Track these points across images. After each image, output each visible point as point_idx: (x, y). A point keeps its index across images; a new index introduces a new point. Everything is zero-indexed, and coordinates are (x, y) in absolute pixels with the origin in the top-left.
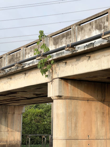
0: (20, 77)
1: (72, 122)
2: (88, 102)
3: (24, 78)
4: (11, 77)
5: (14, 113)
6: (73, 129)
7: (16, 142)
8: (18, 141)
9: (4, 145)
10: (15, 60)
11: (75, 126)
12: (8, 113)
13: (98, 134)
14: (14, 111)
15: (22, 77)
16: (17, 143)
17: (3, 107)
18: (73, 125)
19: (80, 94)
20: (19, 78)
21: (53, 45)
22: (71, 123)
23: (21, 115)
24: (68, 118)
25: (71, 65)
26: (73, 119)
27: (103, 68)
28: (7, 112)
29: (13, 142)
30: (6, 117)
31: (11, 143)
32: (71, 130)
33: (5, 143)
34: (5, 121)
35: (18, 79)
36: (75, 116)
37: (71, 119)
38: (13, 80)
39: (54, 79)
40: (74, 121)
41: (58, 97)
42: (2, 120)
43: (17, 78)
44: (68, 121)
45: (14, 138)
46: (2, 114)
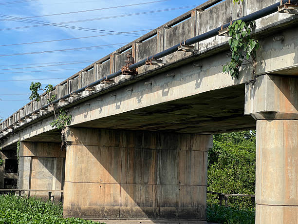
0: (191, 73)
3: (199, 75)
4: (173, 74)
5: (190, 149)
7: (196, 206)
8: (200, 206)
9: (170, 211)
10: (181, 39)
12: (178, 149)
14: (190, 146)
15: (195, 74)
16: (198, 209)
20: (190, 76)
21: (255, 2)
23: (205, 152)
24: (289, 160)
25: (293, 45)
28: (177, 147)
29: (190, 206)
31: (185, 208)
33: (173, 208)
34: (174, 164)
35: (187, 76)
38: (178, 79)
39: (258, 76)
41: (265, 115)
43: (184, 76)
45: (191, 198)
46: (167, 150)
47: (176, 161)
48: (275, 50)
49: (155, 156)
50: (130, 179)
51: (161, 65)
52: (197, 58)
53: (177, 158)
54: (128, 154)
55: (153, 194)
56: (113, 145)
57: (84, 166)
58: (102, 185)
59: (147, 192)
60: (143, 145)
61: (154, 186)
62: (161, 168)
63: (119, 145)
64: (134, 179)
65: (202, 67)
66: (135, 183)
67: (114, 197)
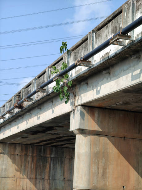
1: (98, 165)
2: (124, 140)
3: (51, 107)
4: (40, 107)
5: (72, 158)
6: (100, 175)
11: (103, 172)
13: (138, 184)
14: (72, 156)
15: (49, 107)
17: (58, 150)
18: (101, 171)
19: (112, 129)
20: (47, 108)
21: (73, 61)
22: (98, 168)
24: (94, 160)
25: (92, 87)
26: (100, 163)
27: (122, 88)
28: (63, 156)
30: (62, 163)
32: (98, 178)
34: (61, 167)
36: (103, 158)
37: (98, 161)
38: (42, 110)
39: (77, 107)
40: (101, 164)
42: (57, 165)
43: (45, 108)
44: (93, 165)
46: (57, 158)
47: (63, 165)
48: (84, 90)
49: (49, 162)
50: (33, 176)
51: (33, 101)
52: (49, 97)
53: (63, 163)
54: (33, 160)
55: (47, 185)
56: (23, 154)
57: (4, 167)
58: (15, 179)
59: (43, 185)
60: (42, 155)
61: (48, 180)
62: (53, 169)
63: (27, 154)
64: (36, 175)
65: (52, 102)
66: (36, 178)
67: (22, 187)
